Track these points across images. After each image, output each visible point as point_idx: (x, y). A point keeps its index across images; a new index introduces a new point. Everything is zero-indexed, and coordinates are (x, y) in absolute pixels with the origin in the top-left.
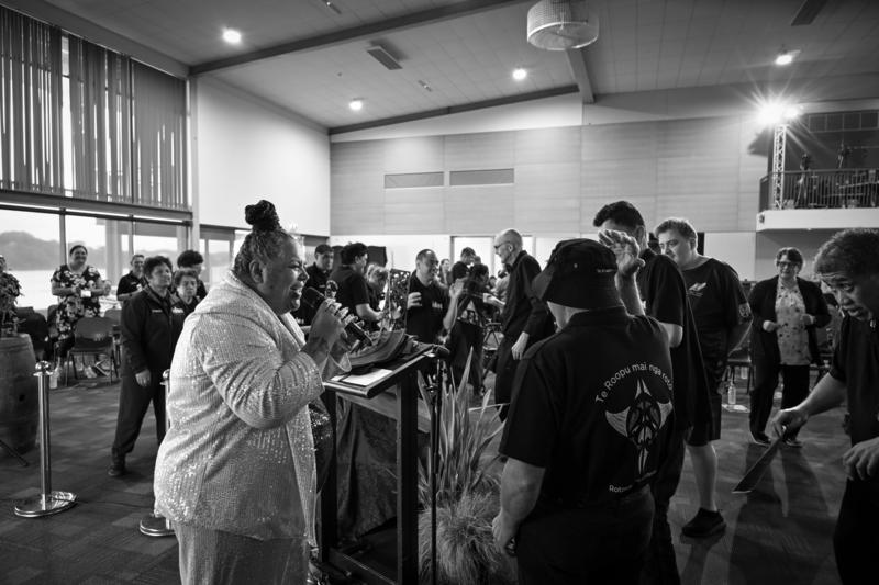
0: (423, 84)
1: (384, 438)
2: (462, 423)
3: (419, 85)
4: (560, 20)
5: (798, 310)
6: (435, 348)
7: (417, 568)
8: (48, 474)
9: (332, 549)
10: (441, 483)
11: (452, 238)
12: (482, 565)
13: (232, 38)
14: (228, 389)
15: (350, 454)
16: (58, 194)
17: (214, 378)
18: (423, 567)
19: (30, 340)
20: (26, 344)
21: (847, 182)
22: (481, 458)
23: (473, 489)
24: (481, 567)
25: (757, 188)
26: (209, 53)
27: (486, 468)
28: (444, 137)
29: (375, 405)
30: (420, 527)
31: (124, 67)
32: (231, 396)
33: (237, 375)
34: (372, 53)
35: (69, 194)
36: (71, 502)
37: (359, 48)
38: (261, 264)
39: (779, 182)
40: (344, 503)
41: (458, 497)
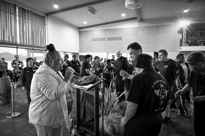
0: (101, 17)
1: (91, 100)
2: (110, 96)
3: (100, 18)
4: (133, 2)
5: (186, 69)
6: (103, 79)
7: (99, 130)
8: (14, 108)
9: (79, 126)
10: (105, 110)
11: (108, 53)
12: (114, 129)
13: (56, 7)
14: (45, 92)
15: (84, 104)
16: (16, 43)
17: (41, 89)
18: (101, 130)
19: (10, 77)
20: (9, 78)
21: (201, 40)
22: (114, 105)
23: (112, 112)
24: (114, 130)
25: (179, 41)
26: (51, 10)
27: (115, 107)
28: (106, 30)
29: (89, 92)
30: (100, 121)
31: (31, 14)
32: (46, 93)
33: (47, 88)
34: (89, 10)
35: (18, 43)
36: (19, 115)
37: (86, 9)
38: (52, 60)
39: (185, 40)
40: (82, 115)
41: (109, 114)
